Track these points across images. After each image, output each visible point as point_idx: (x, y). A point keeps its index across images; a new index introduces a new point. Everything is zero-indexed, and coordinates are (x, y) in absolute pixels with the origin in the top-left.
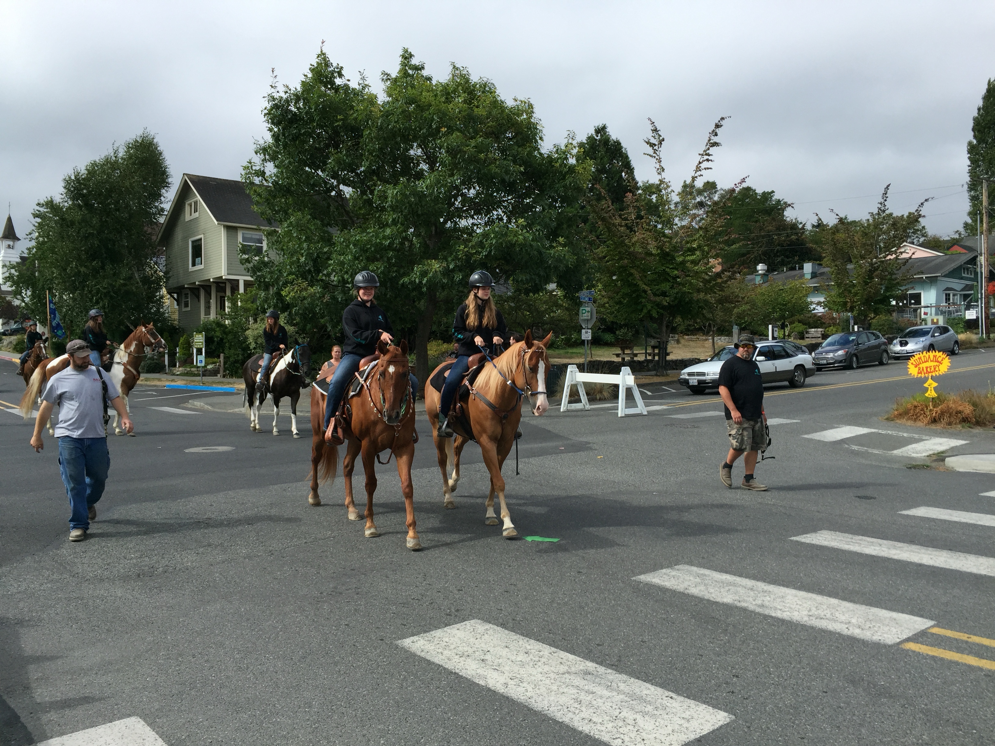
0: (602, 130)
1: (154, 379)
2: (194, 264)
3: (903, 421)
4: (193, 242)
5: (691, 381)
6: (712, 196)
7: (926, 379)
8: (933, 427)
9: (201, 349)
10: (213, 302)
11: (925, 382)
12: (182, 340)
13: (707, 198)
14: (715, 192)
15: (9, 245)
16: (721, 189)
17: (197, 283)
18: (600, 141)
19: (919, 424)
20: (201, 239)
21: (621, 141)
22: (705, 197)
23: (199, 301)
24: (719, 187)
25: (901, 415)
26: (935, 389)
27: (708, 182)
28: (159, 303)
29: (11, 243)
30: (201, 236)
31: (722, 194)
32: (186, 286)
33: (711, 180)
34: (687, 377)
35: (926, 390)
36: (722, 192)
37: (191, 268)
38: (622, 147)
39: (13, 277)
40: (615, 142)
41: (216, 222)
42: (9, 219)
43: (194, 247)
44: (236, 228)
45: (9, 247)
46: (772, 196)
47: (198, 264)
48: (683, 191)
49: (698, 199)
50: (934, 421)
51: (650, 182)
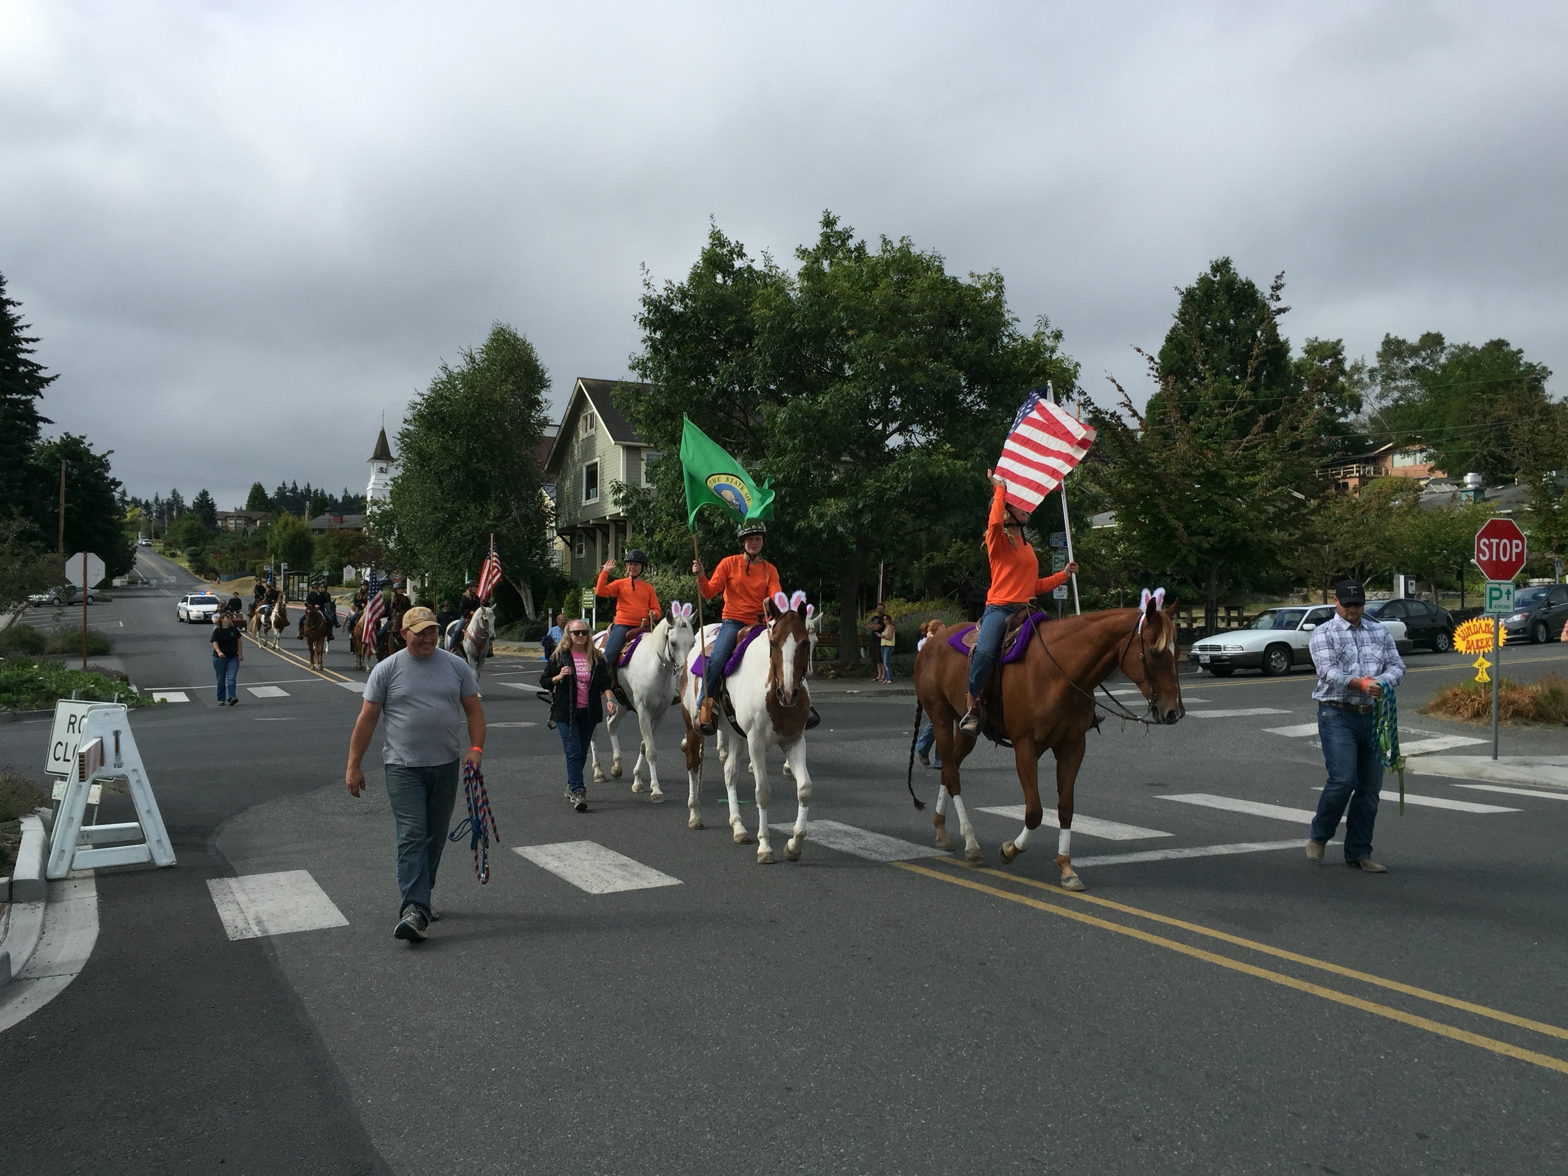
0: (1222, 267)
1: (529, 649)
2: (588, 498)
3: (1440, 715)
4: (588, 467)
5: (1201, 658)
6: (1435, 357)
7: (1475, 657)
8: (1474, 723)
9: (592, 610)
10: (611, 546)
11: (1475, 661)
12: (568, 597)
13: (1428, 361)
14: (1442, 351)
15: (382, 468)
16: (1452, 345)
17: (591, 522)
18: (1219, 283)
19: (1458, 719)
20: (596, 464)
21: (1254, 282)
22: (1424, 359)
23: (595, 545)
24: (1447, 343)
25: (1438, 707)
26: (1488, 671)
27: (1428, 334)
28: (544, 546)
29: (384, 465)
30: (597, 459)
31: (1453, 354)
32: (579, 526)
33: (1434, 331)
34: (1199, 652)
35: (1476, 671)
36: (1453, 349)
37: (585, 502)
38: (1256, 292)
39: (374, 516)
40: (1244, 284)
41: (613, 442)
42: (383, 434)
43: (588, 473)
44: (638, 449)
45: (382, 470)
46: (1520, 358)
47: (593, 497)
48: (1385, 351)
49: (1411, 363)
50: (1477, 715)
51: (1320, 340)
